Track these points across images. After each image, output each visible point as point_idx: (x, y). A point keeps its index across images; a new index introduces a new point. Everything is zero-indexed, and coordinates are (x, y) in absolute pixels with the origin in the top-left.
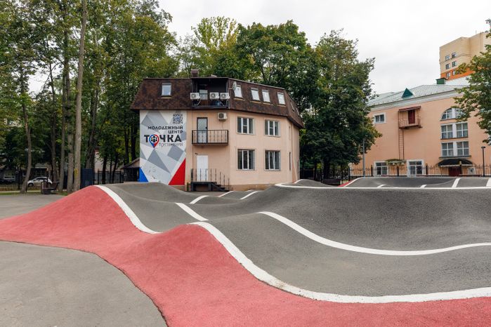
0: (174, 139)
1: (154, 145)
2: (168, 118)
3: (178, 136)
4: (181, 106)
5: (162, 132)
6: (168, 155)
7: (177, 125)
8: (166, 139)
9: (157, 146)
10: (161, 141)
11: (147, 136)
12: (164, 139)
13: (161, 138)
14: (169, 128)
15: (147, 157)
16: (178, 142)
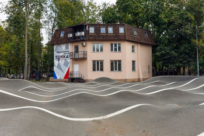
0: (66, 57)
1: (59, 60)
2: (63, 47)
3: (67, 56)
4: (67, 41)
5: (62, 54)
6: (64, 65)
7: (67, 50)
8: (63, 57)
9: (60, 61)
10: (61, 58)
11: (56, 56)
12: (62, 57)
13: (61, 57)
14: (64, 52)
15: (56, 66)
16: (67, 58)
